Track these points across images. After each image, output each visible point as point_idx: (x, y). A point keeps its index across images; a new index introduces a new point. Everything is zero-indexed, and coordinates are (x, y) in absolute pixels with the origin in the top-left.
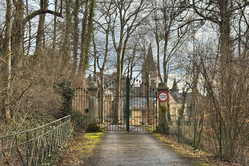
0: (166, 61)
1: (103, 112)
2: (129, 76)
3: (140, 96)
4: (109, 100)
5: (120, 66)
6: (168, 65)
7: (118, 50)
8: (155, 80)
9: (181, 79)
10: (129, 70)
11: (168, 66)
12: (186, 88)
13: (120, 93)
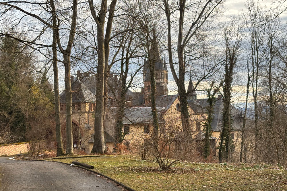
0: (182, 43)
1: (71, 132)
2: (124, 72)
3: (141, 104)
4: (91, 110)
5: (104, 48)
6: (185, 53)
7: (99, 20)
8: (162, 83)
9: (209, 73)
10: (124, 64)
11: (185, 55)
12: (213, 90)
13: (104, 96)
